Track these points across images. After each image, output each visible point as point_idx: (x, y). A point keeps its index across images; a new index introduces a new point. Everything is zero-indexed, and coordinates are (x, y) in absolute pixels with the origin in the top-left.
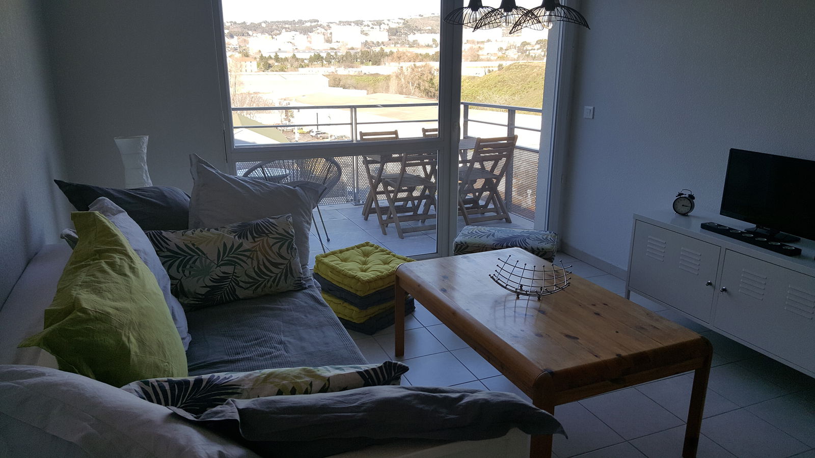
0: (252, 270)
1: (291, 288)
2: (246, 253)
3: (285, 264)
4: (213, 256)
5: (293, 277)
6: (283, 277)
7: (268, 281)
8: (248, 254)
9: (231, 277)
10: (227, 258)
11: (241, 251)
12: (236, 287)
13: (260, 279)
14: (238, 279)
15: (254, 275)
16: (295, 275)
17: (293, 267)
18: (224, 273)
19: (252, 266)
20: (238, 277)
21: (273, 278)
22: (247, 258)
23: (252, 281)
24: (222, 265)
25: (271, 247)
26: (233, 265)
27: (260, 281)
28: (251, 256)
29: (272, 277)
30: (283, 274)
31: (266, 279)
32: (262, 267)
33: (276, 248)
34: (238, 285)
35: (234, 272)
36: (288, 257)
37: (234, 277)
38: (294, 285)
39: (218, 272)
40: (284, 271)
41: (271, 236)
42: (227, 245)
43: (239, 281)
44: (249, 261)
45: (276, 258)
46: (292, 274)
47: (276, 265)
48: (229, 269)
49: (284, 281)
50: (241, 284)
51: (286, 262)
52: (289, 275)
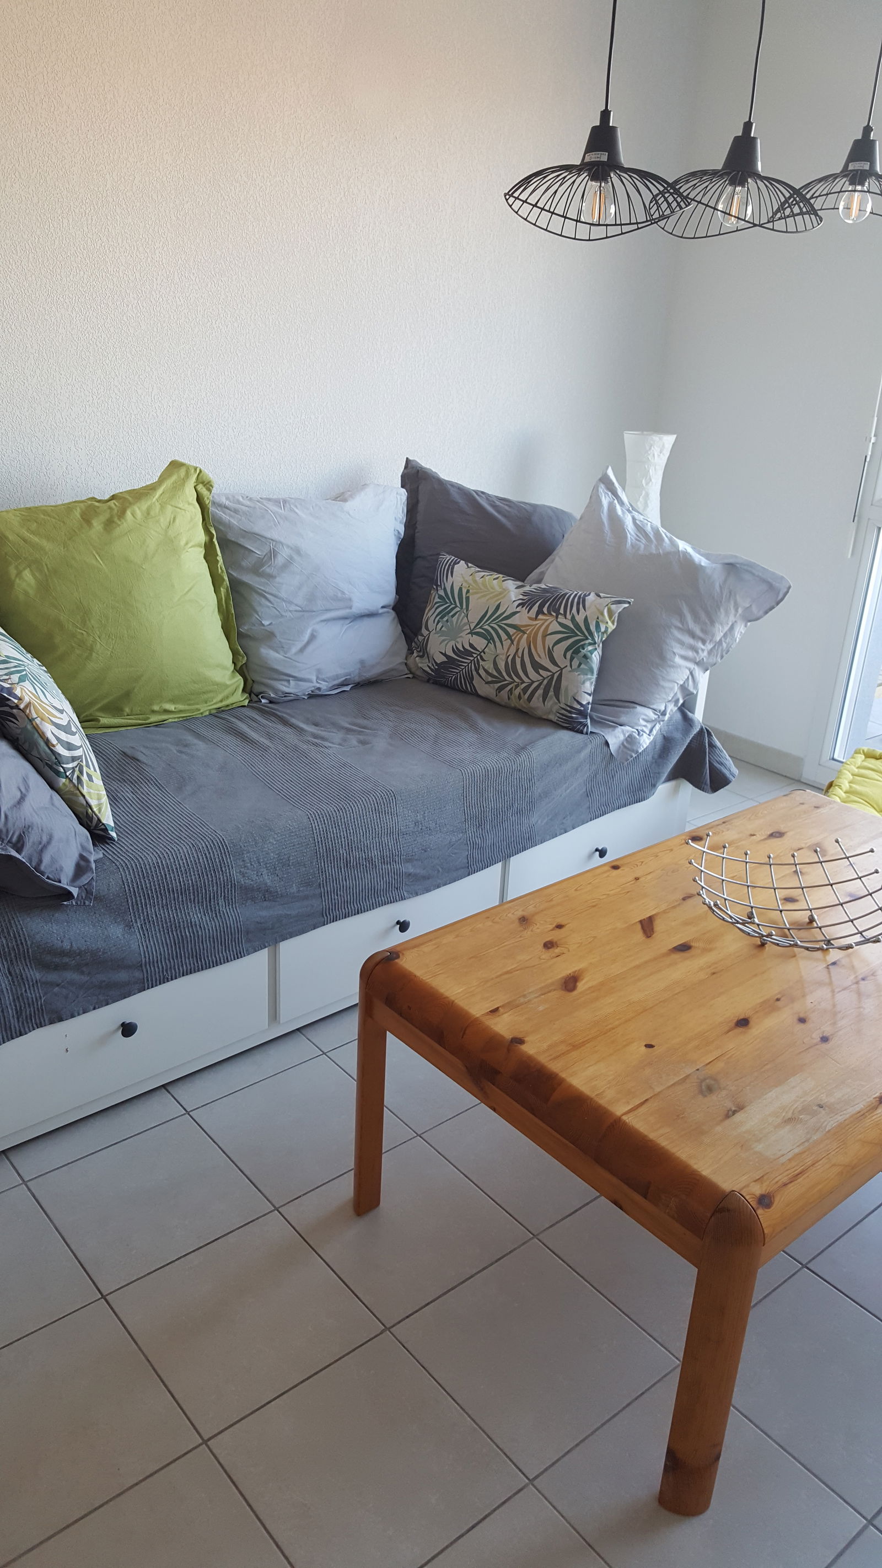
0: (504, 657)
1: (552, 717)
2: (509, 629)
3: (550, 671)
4: (474, 617)
5: (558, 700)
6: (540, 692)
7: (517, 686)
8: (511, 631)
9: (475, 656)
10: (486, 627)
11: (505, 624)
12: (474, 673)
13: (507, 677)
14: (481, 663)
15: (502, 666)
16: (562, 698)
17: (564, 683)
18: (471, 645)
19: (507, 653)
20: (483, 660)
21: (524, 685)
22: (507, 637)
23: (497, 675)
24: (478, 634)
25: (546, 636)
26: (486, 639)
27: (506, 680)
28: (513, 638)
29: (523, 682)
30: (542, 686)
31: (515, 681)
32: (518, 661)
33: (551, 640)
34: (477, 671)
35: (483, 651)
36: (562, 662)
37: (479, 657)
38: (558, 715)
39: (465, 640)
40: (545, 682)
41: (561, 619)
42: (501, 607)
43: (481, 667)
44: (507, 643)
45: (542, 655)
46: (557, 695)
47: (537, 666)
48: (480, 643)
49: (541, 699)
50: (481, 672)
51: (554, 669)
52: (551, 693)
